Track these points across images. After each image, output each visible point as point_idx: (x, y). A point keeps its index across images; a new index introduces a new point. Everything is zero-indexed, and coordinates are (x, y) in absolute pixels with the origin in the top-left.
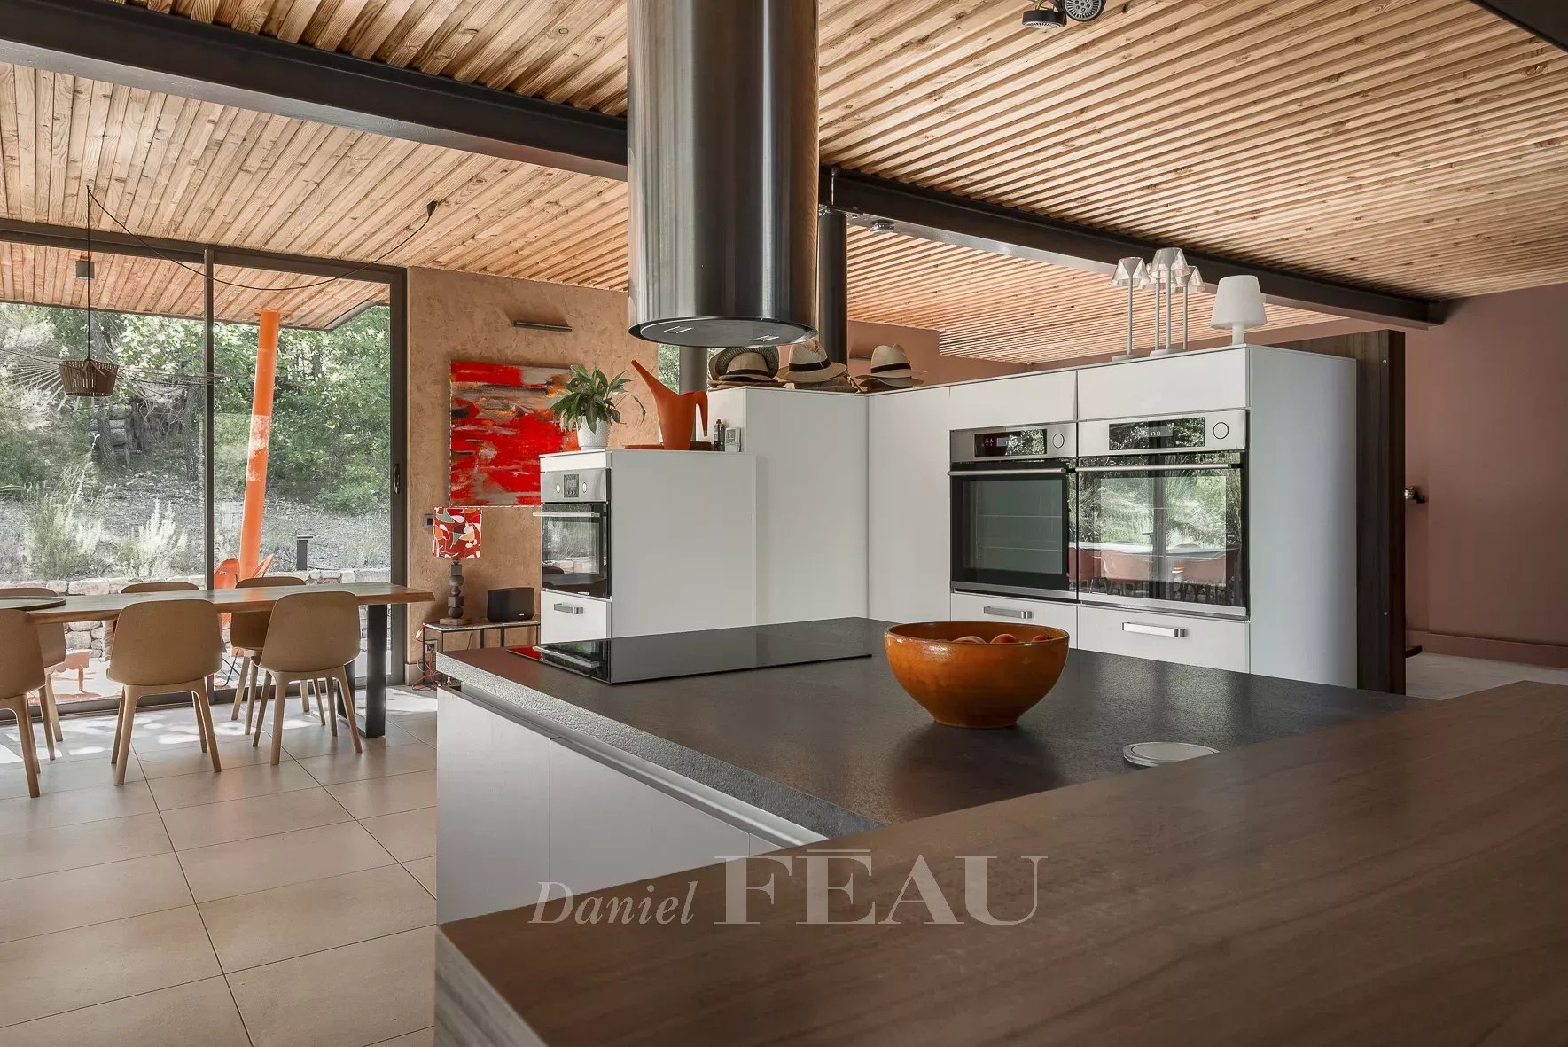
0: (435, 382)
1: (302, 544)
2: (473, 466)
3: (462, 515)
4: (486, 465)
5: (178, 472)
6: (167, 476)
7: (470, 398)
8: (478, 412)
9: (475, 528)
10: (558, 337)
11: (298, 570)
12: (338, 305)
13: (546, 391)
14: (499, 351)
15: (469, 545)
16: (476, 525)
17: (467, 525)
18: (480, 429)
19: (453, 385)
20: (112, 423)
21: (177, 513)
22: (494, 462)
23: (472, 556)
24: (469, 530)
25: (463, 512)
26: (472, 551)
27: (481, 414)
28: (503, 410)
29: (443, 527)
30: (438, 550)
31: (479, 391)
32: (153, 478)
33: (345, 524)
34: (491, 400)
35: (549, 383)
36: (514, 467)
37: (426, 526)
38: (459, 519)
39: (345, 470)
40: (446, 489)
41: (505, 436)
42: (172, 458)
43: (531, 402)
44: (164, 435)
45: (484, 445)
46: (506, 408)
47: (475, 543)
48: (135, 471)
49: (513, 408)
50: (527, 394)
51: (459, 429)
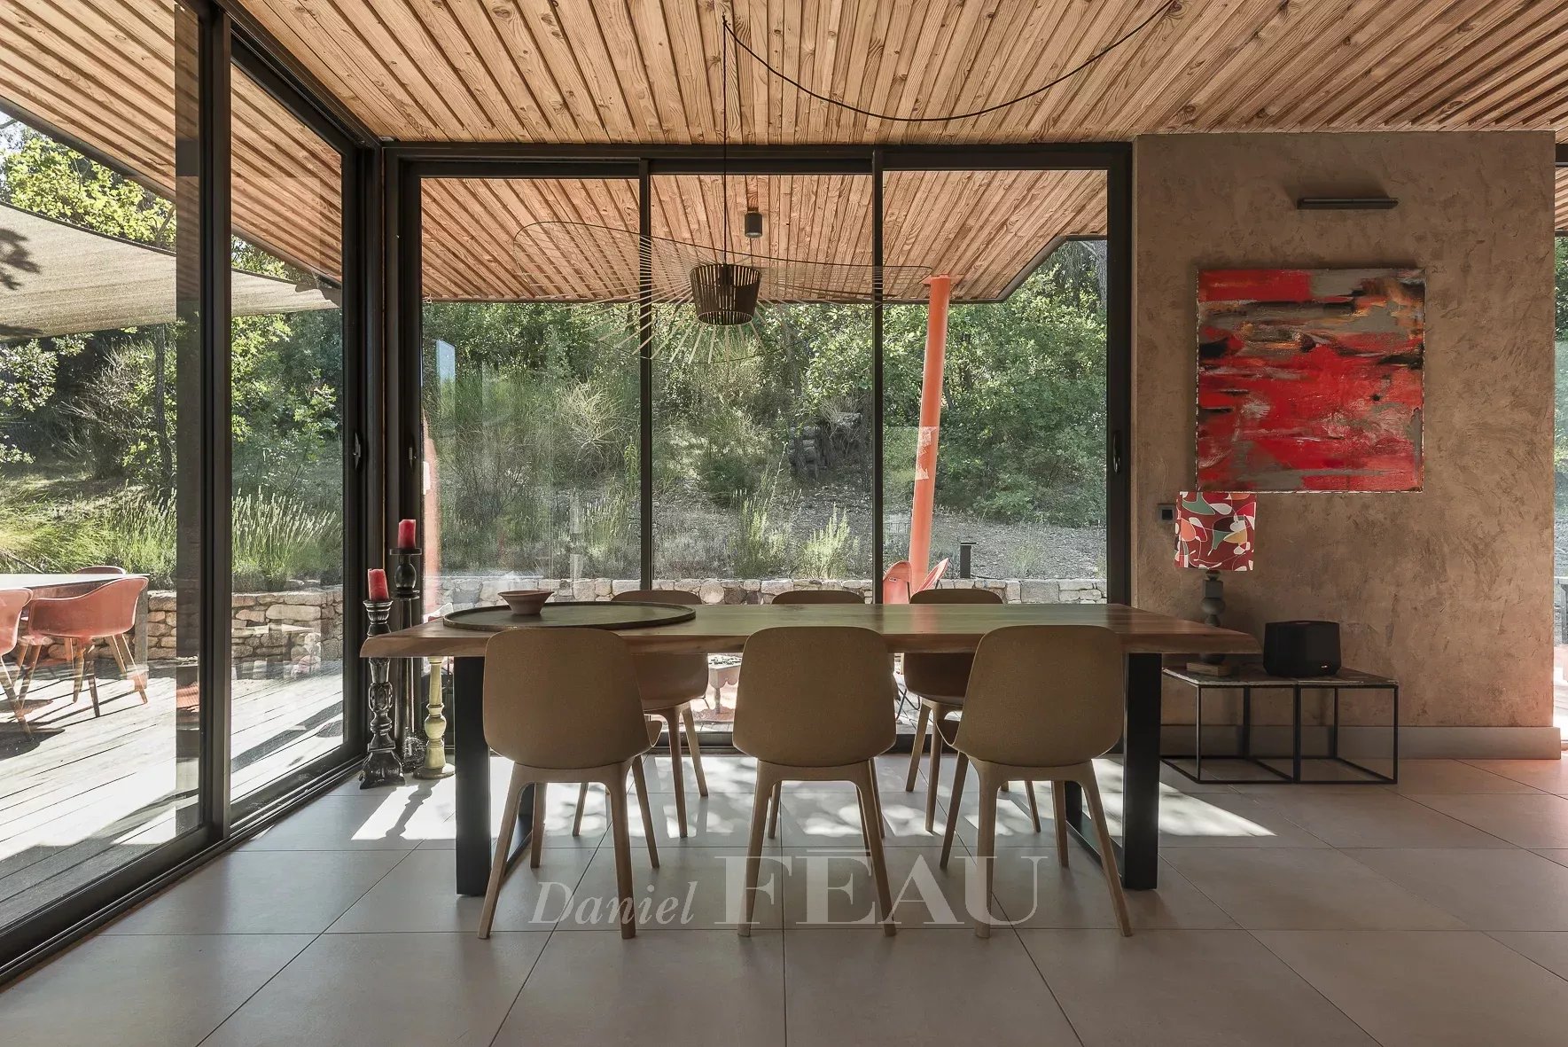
0: (1174, 305)
1: (966, 550)
2: (1233, 431)
3: (1228, 502)
4: (1251, 428)
5: (854, 484)
6: (846, 488)
7: (1225, 325)
8: (1239, 346)
9: (1248, 524)
10: (1373, 221)
11: (962, 577)
12: (1019, 252)
13: (1352, 307)
14: (1273, 249)
15: (1239, 551)
16: (1249, 518)
17: (1236, 517)
18: (1243, 372)
19: (1202, 307)
20: (805, 442)
21: (850, 518)
22: (1265, 423)
23: (1243, 568)
24: (1239, 526)
25: (1229, 498)
26: (1242, 560)
27: (1244, 349)
28: (1280, 341)
29: (1194, 521)
30: (1186, 557)
31: (1242, 313)
32: (836, 490)
33: (1000, 533)
34: (1262, 326)
35: (1356, 293)
36: (1296, 430)
37: (1161, 522)
38: (1223, 509)
39: (998, 479)
40: (1190, 467)
41: (1284, 382)
42: (851, 473)
43: (1325, 325)
44: (844, 452)
45: (1249, 396)
46: (1286, 336)
47: (1248, 548)
48: (823, 484)
49: (1297, 337)
50: (1318, 312)
51: (1211, 373)
